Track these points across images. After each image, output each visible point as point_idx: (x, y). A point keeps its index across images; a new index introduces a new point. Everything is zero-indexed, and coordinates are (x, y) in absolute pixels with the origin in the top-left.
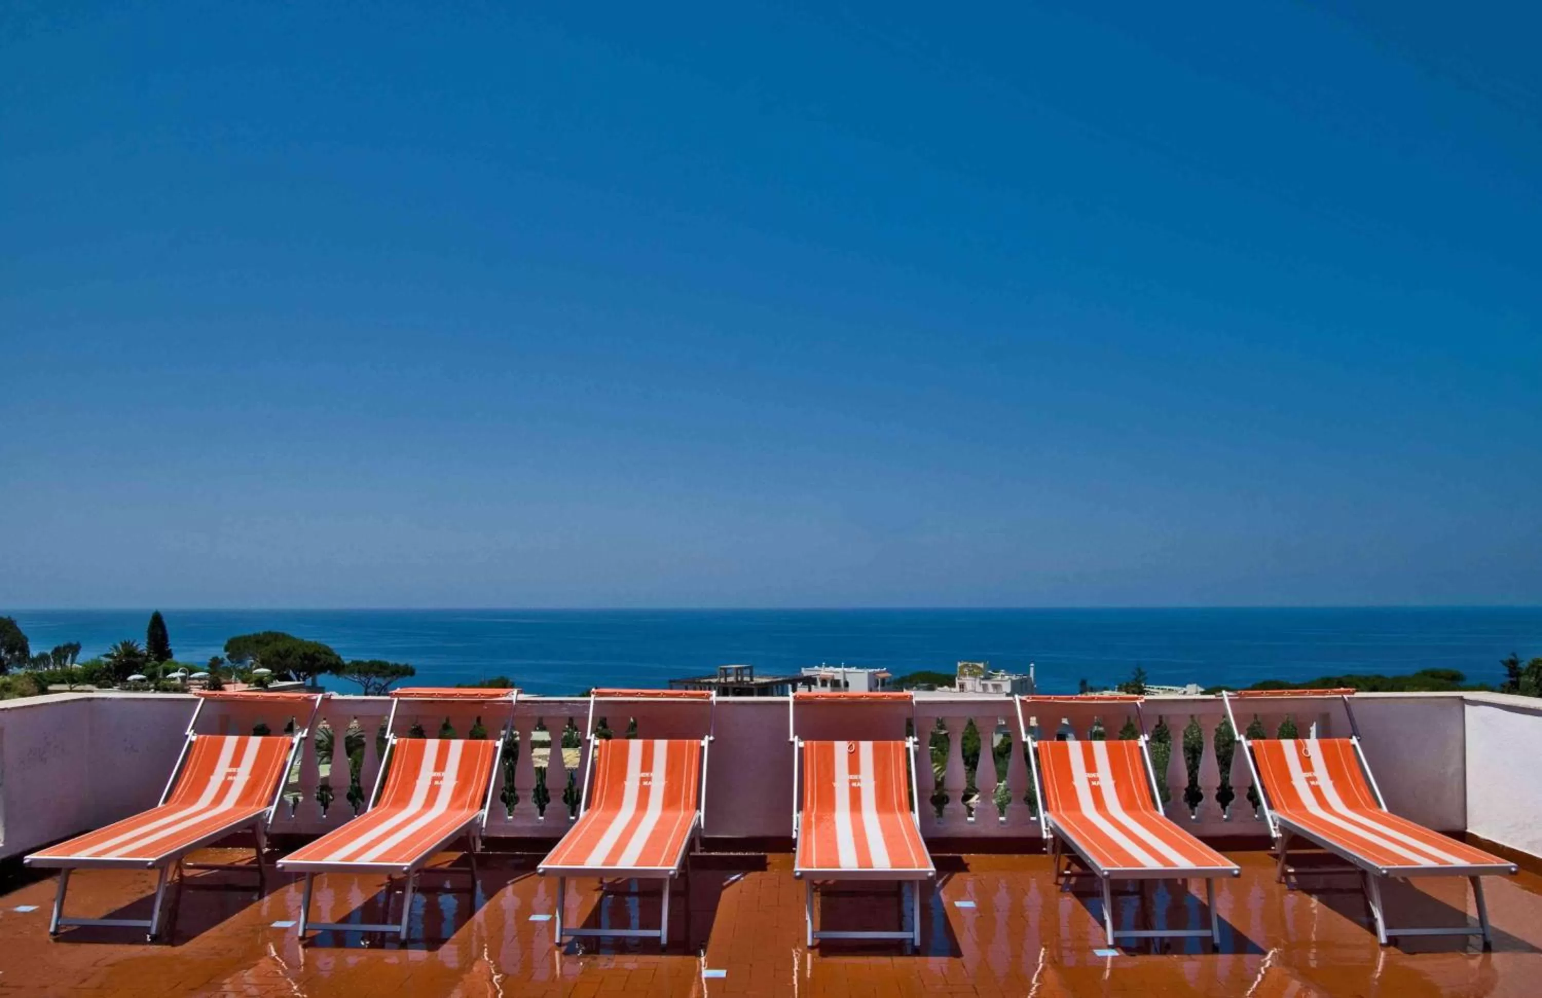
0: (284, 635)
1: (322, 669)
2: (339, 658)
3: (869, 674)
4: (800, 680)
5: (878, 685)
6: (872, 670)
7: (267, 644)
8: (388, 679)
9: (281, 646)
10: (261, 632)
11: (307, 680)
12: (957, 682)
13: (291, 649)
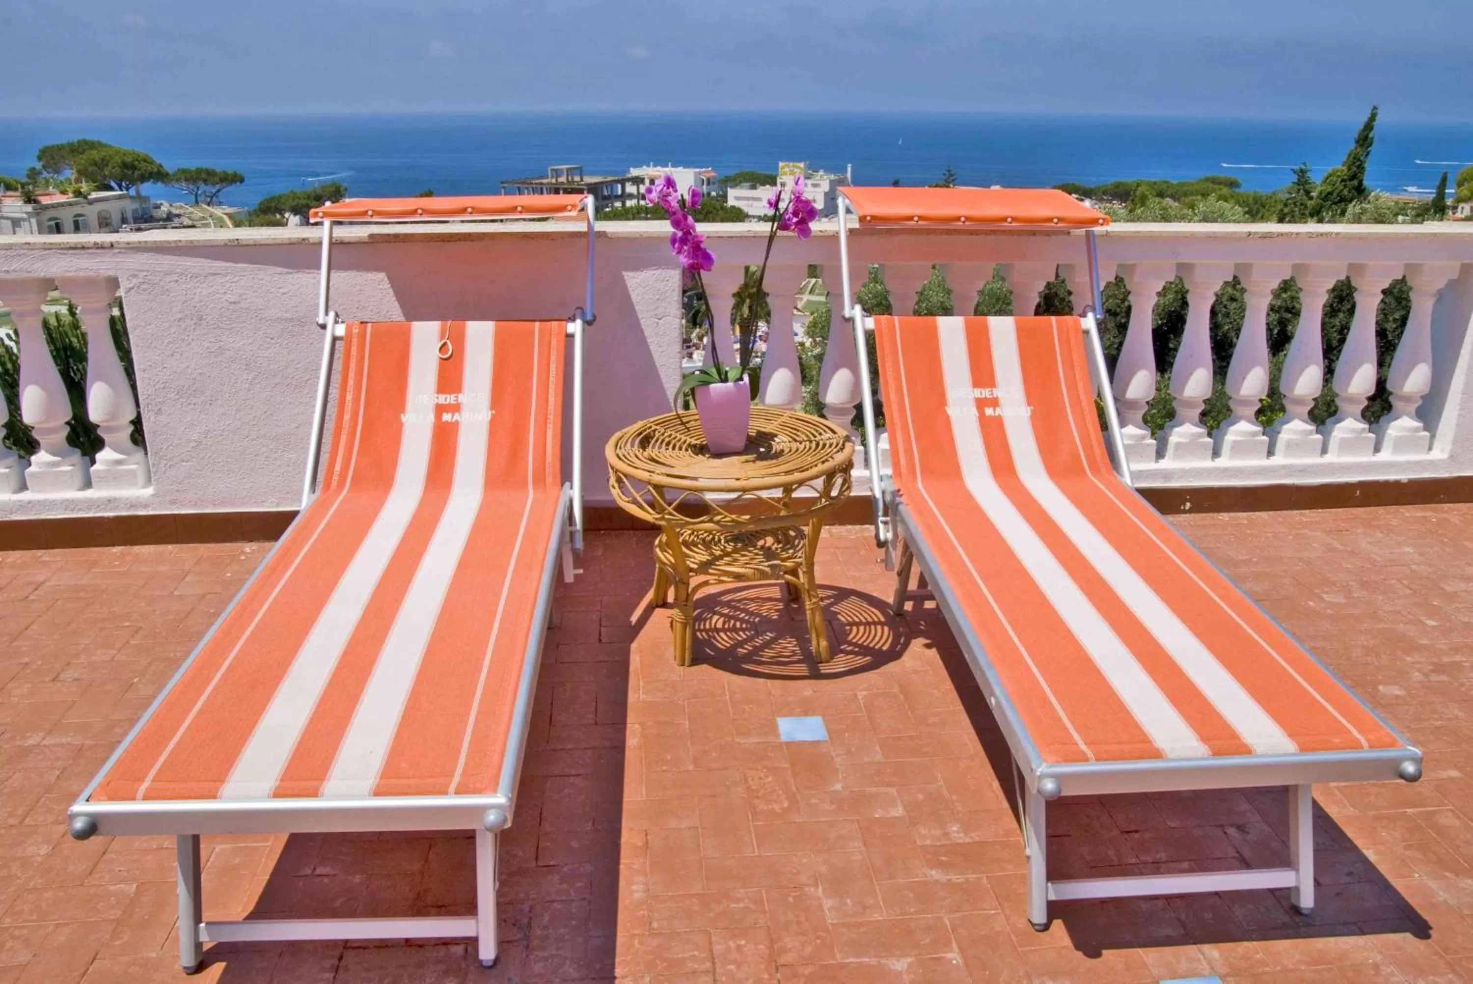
0: (99, 143)
1: (143, 179)
2: (161, 166)
3: (695, 173)
4: (629, 180)
5: (703, 184)
6: (698, 170)
7: (83, 152)
8: (218, 187)
9: (95, 154)
10: (75, 140)
11: (130, 190)
12: (779, 181)
13: (108, 158)
